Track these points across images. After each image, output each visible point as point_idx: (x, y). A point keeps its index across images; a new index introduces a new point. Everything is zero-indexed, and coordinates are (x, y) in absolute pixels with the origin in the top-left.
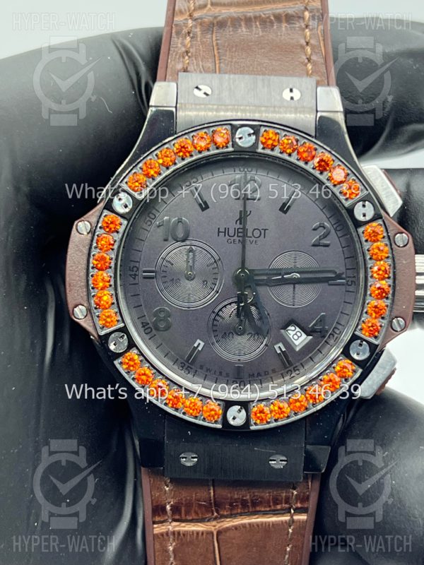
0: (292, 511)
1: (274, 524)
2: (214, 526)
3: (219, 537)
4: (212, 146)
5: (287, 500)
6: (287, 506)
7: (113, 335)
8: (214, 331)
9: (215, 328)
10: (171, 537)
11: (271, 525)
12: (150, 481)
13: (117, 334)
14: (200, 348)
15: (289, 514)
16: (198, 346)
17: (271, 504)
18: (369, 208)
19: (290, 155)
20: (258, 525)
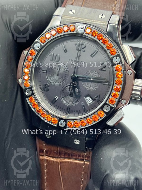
0: (84, 160)
1: (79, 164)
2: (59, 160)
3: (61, 164)
4: (69, 31)
5: (83, 157)
6: (82, 158)
7: (27, 90)
8: (62, 94)
9: (63, 93)
10: (45, 161)
11: (77, 164)
12: (39, 141)
13: (29, 89)
14: (56, 99)
15: (83, 161)
16: (56, 98)
17: (77, 157)
18: (118, 59)
19: (94, 37)
20: (73, 163)
